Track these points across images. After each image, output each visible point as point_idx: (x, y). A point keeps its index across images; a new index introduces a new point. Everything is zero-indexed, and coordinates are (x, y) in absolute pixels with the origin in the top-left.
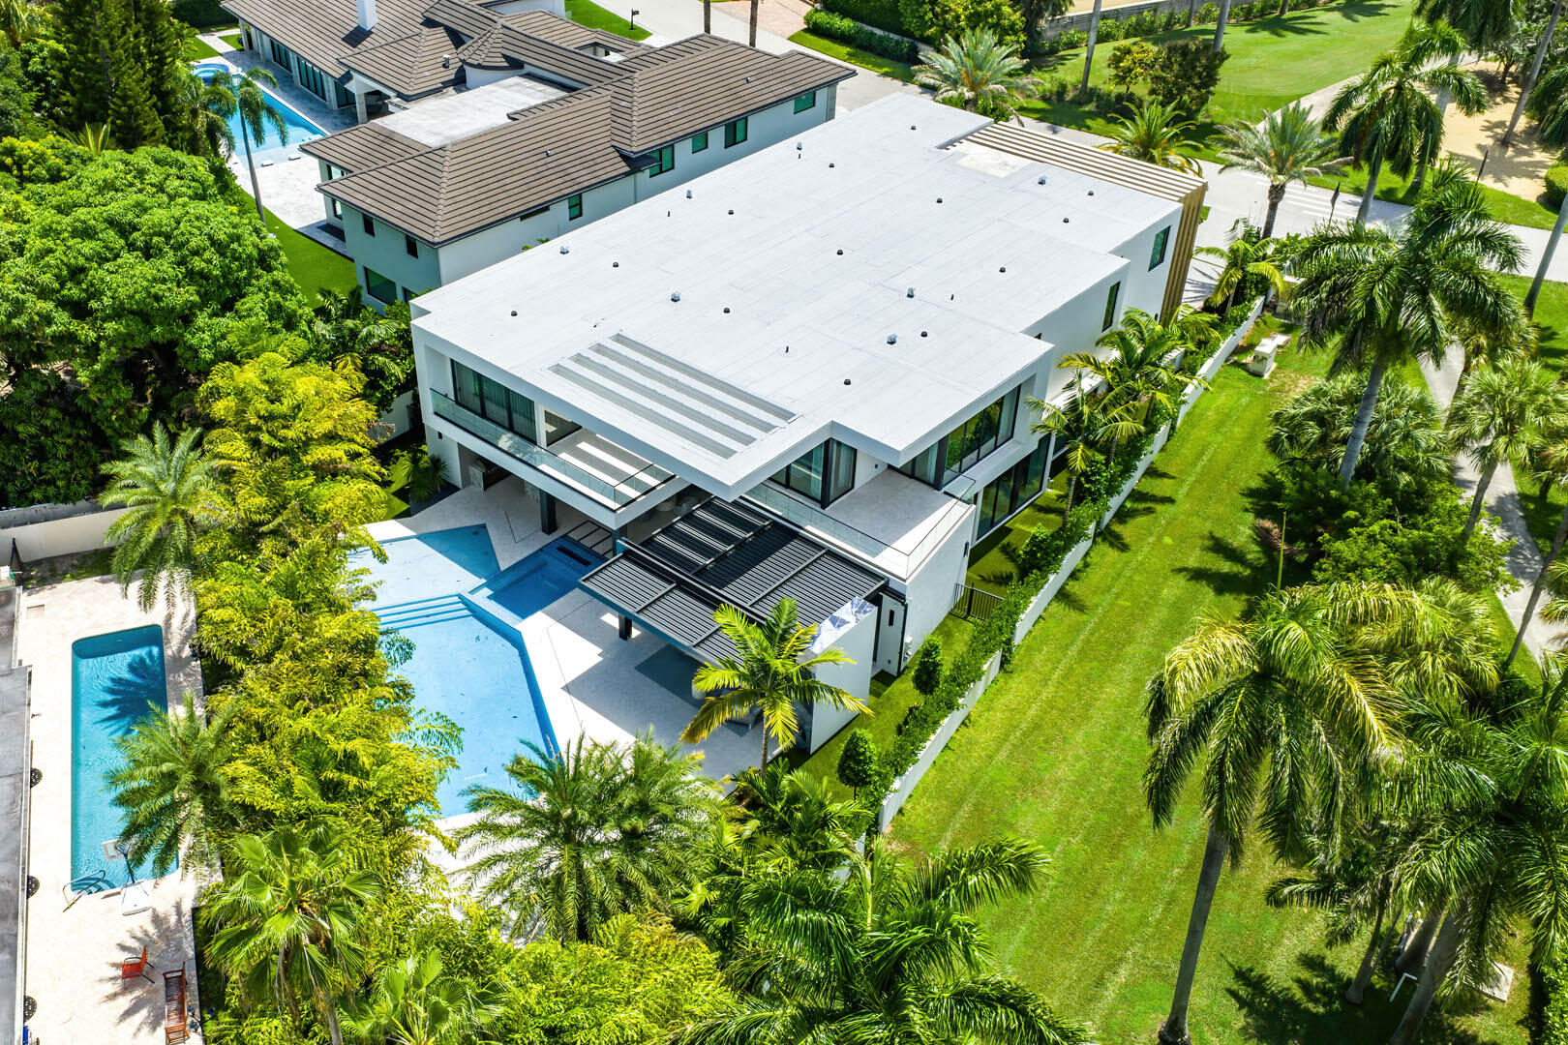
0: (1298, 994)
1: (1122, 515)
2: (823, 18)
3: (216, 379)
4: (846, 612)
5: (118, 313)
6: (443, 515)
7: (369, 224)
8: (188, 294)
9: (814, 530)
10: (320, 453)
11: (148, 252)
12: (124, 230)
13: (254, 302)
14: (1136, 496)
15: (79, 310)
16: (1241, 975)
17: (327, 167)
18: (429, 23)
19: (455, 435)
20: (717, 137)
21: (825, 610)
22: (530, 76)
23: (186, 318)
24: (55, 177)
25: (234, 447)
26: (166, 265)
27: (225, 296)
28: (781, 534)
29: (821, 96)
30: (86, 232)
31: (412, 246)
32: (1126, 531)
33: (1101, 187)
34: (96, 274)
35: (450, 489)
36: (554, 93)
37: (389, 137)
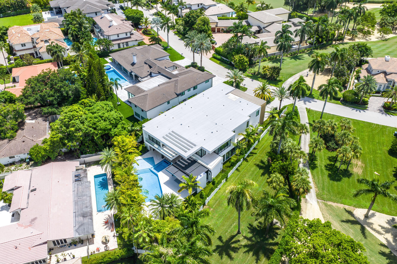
0: (257, 227)
1: (248, 156)
3: (114, 139)
4: (202, 174)
5: (101, 129)
6: (147, 155)
7: (136, 106)
8: (111, 127)
9: (199, 161)
10: (129, 151)
11: (105, 120)
12: (101, 117)
13: (119, 126)
14: (251, 153)
15: (95, 129)
16: (250, 225)
17: (129, 93)
18: (145, 63)
19: (149, 145)
20: (192, 89)
21: (199, 174)
22: (162, 75)
23: (110, 129)
24: (90, 106)
25: (118, 150)
26: (107, 123)
27: (115, 126)
28: (194, 162)
29: (210, 80)
30: (96, 118)
31: (142, 110)
32: (248, 159)
33: (250, 103)
34: (98, 124)
35: (148, 151)
36: (167, 80)
37: (139, 88)
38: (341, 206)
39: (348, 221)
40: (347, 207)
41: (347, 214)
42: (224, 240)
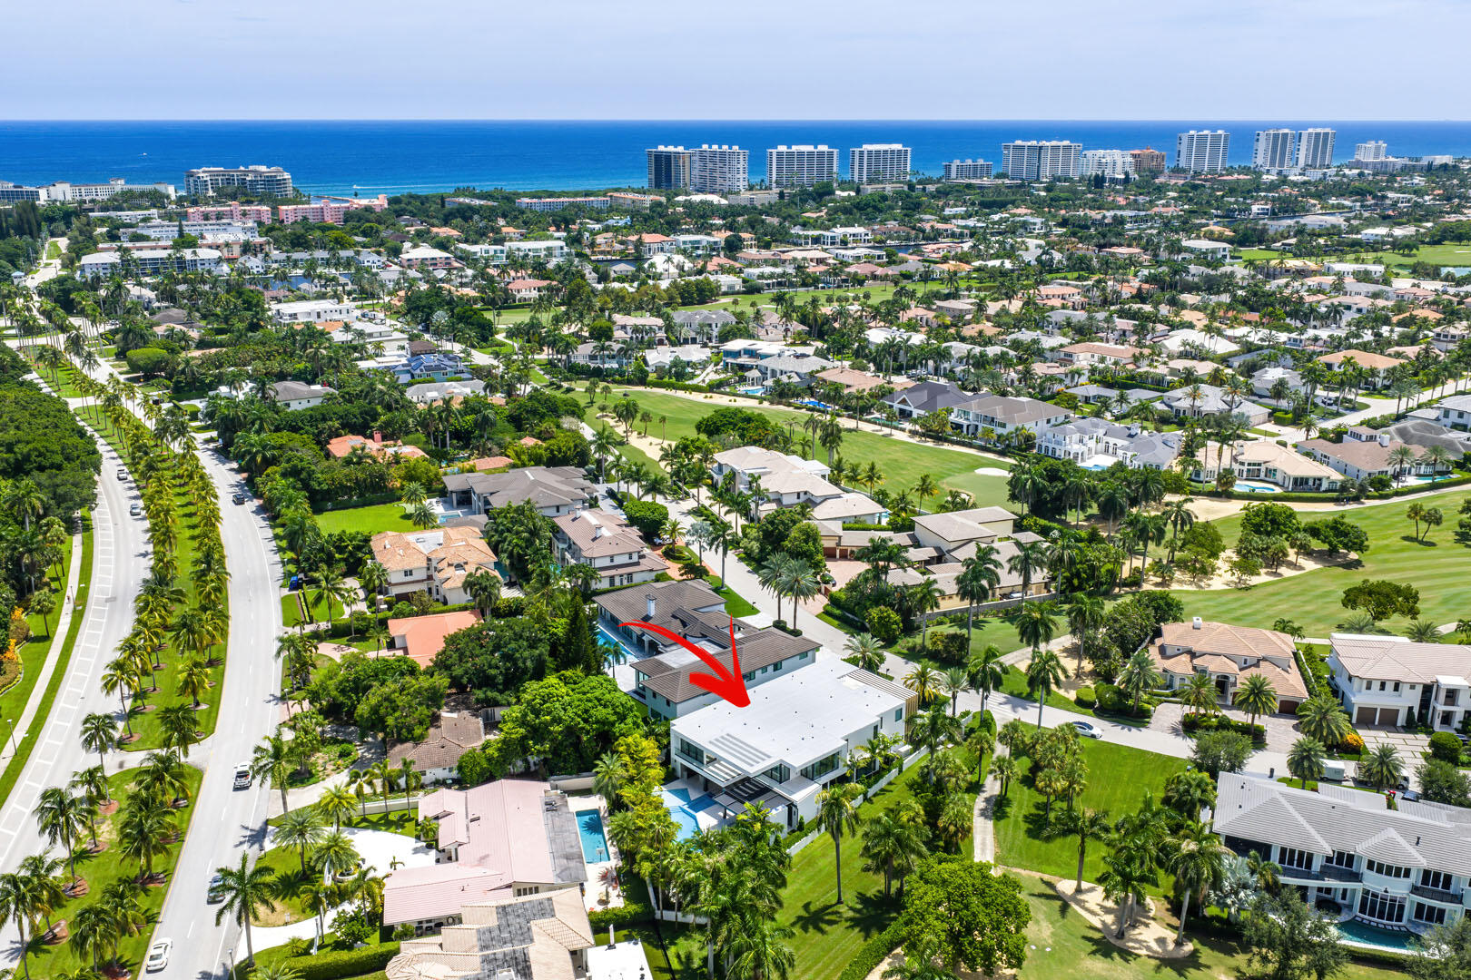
0: (871, 896)
1: (875, 795)
2: (829, 608)
3: (621, 740)
4: (780, 808)
5: (597, 722)
6: (676, 785)
7: (654, 695)
8: (614, 718)
9: (776, 789)
10: (647, 761)
11: (605, 706)
12: (599, 700)
13: (629, 720)
14: (882, 790)
15: (586, 721)
16: (860, 893)
17: (638, 672)
18: (674, 616)
19: (680, 760)
20: (771, 669)
21: (774, 807)
22: (709, 641)
23: (613, 724)
24: (575, 683)
25: (627, 758)
26: (610, 710)
27: (622, 718)
28: (765, 790)
29: (810, 654)
30: (590, 701)
31: (668, 703)
32: (874, 799)
33: (883, 694)
34: (592, 712)
35: (677, 778)
36: (720, 650)
37: (661, 663)
38: (1037, 875)
39: (1040, 896)
40: (1046, 877)
41: (1044, 886)
42: (813, 908)
